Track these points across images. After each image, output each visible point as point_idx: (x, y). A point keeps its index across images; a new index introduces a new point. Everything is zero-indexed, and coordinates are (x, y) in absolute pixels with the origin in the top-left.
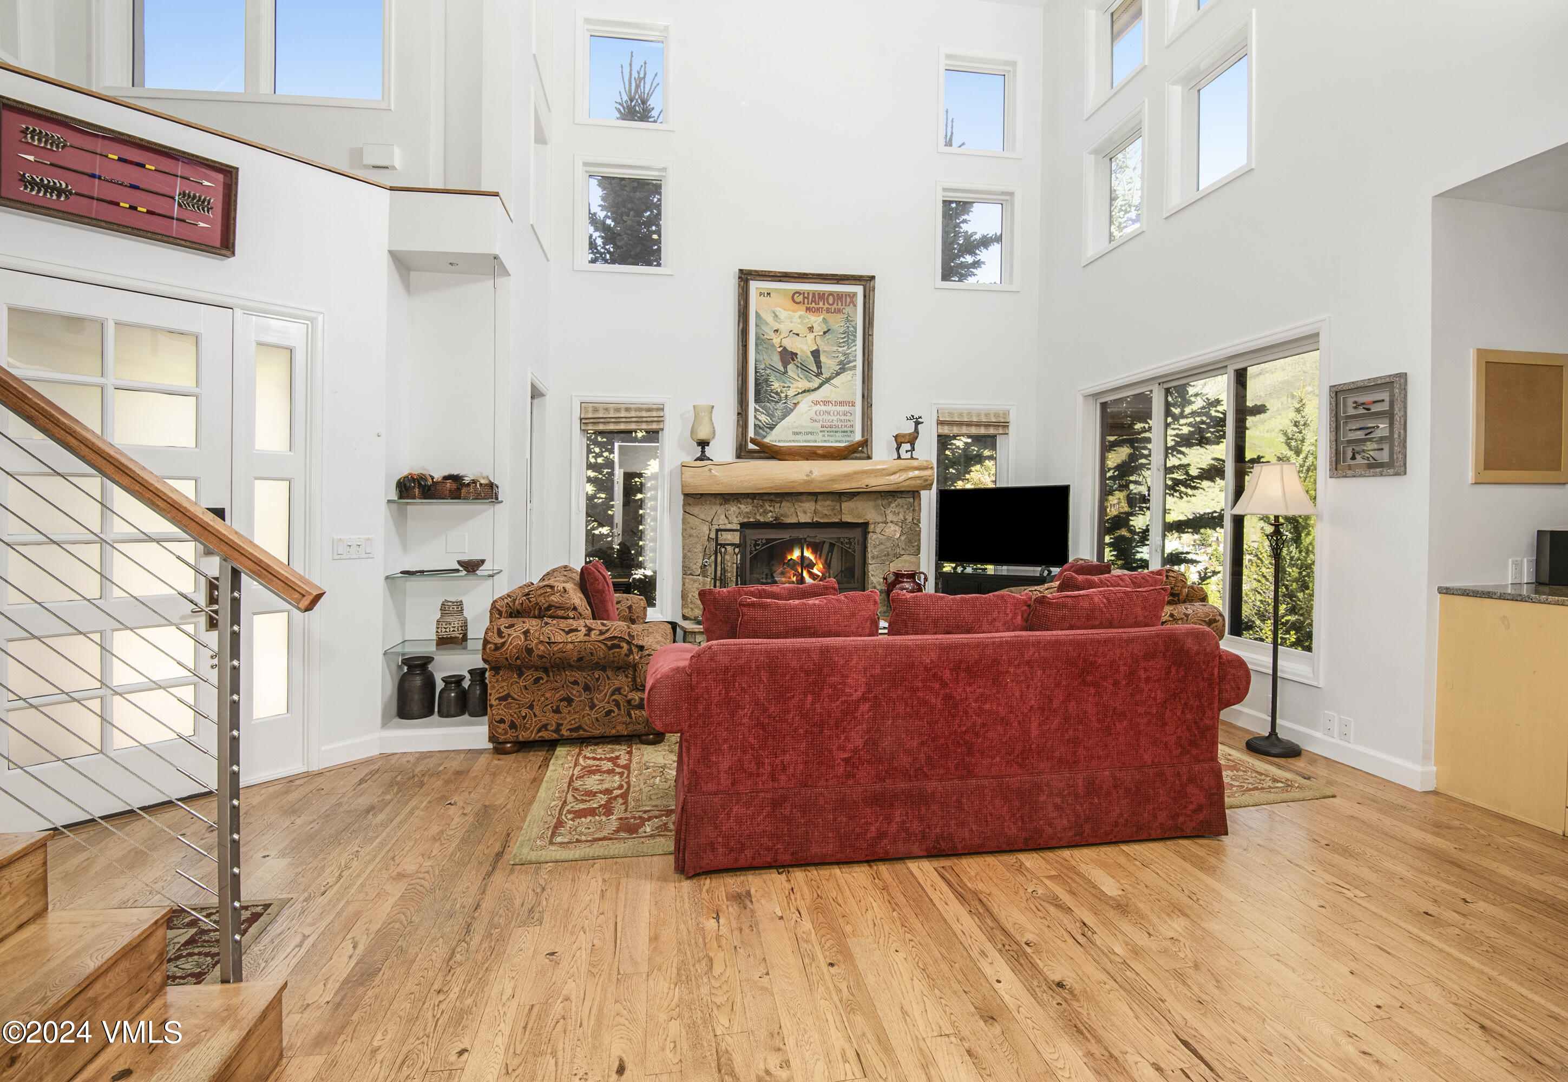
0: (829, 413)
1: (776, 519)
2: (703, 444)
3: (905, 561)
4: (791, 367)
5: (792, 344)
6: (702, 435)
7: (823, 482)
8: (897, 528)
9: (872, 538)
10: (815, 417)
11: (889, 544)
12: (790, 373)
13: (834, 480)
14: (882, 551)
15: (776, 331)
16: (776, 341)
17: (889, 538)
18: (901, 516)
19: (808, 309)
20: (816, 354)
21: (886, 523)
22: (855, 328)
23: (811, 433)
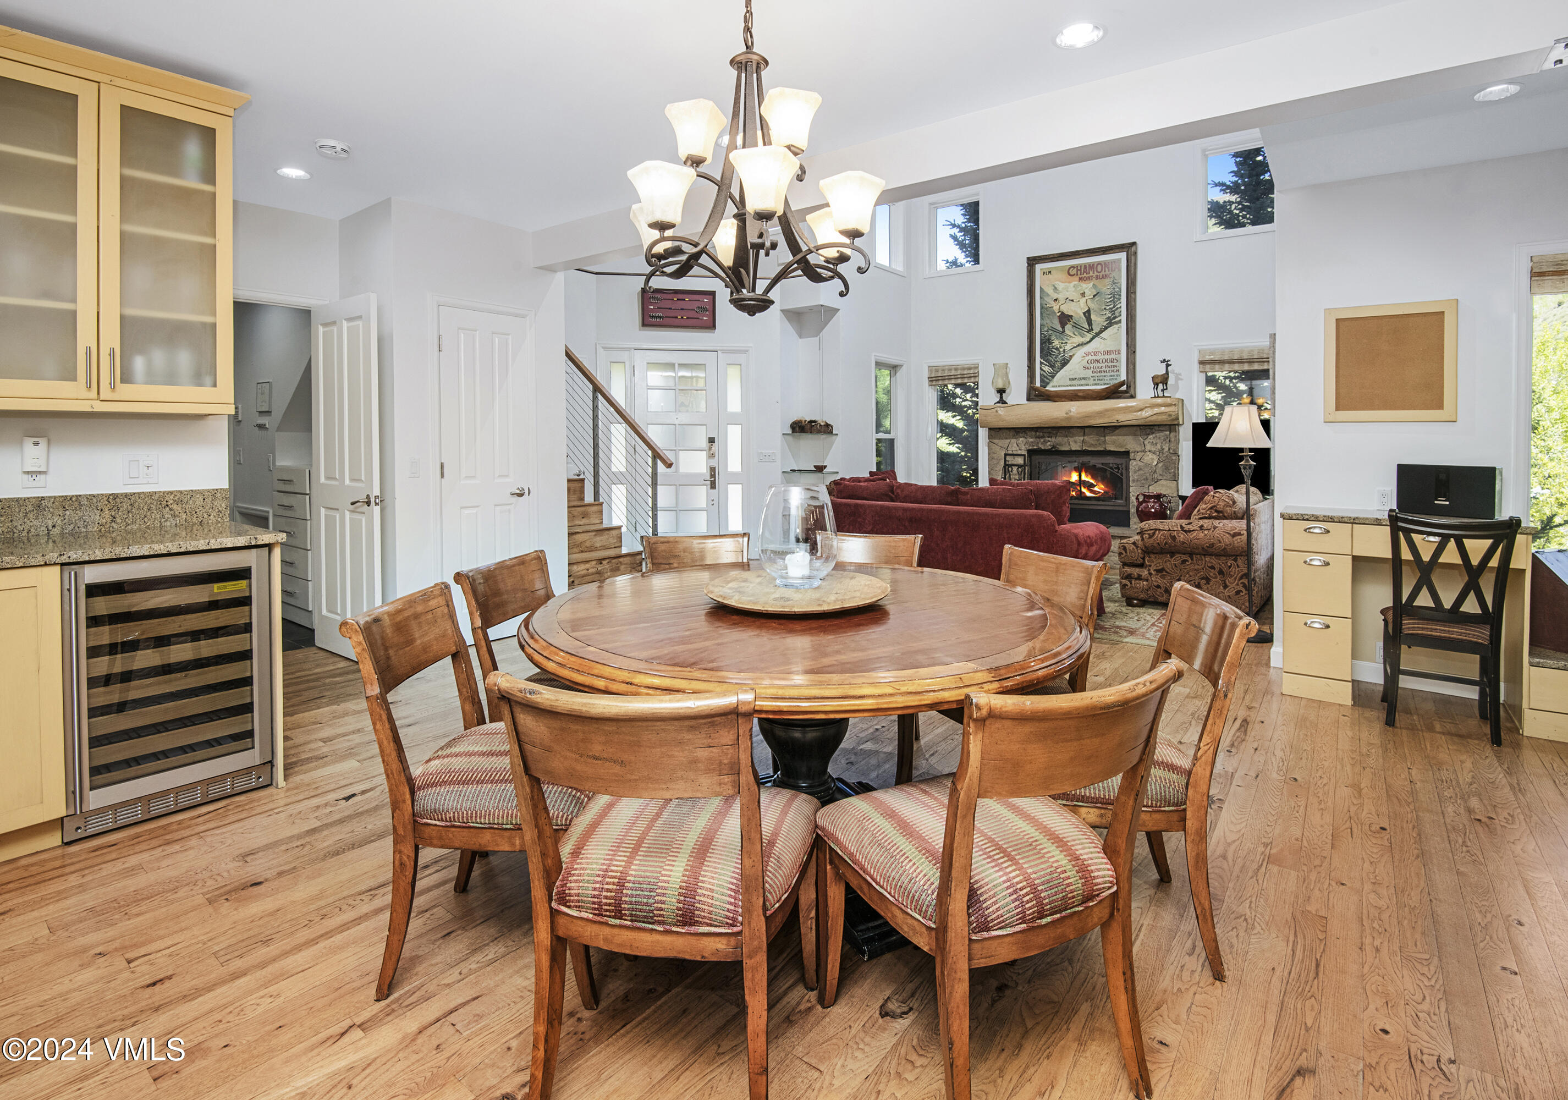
0: (1098, 361)
1: (1054, 447)
2: (1001, 391)
3: (1163, 485)
4: (1068, 328)
5: (1068, 309)
6: (1000, 386)
7: (1080, 418)
8: (1155, 457)
9: (1133, 465)
10: (1087, 365)
11: (1147, 470)
12: (1067, 332)
13: (1088, 416)
14: (1142, 475)
15: (1056, 300)
16: (1056, 308)
17: (1147, 465)
18: (1159, 446)
19: (1081, 279)
20: (1088, 314)
21: (1144, 451)
22: (1120, 289)
23: (1084, 379)
